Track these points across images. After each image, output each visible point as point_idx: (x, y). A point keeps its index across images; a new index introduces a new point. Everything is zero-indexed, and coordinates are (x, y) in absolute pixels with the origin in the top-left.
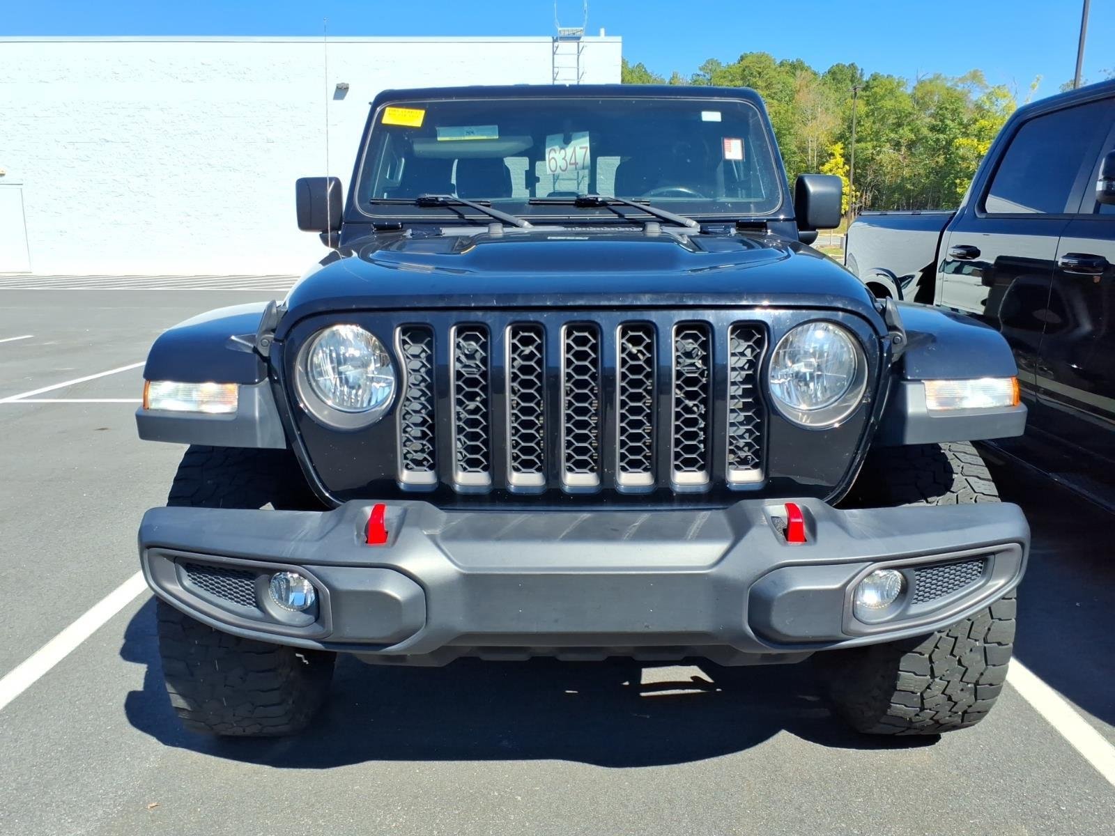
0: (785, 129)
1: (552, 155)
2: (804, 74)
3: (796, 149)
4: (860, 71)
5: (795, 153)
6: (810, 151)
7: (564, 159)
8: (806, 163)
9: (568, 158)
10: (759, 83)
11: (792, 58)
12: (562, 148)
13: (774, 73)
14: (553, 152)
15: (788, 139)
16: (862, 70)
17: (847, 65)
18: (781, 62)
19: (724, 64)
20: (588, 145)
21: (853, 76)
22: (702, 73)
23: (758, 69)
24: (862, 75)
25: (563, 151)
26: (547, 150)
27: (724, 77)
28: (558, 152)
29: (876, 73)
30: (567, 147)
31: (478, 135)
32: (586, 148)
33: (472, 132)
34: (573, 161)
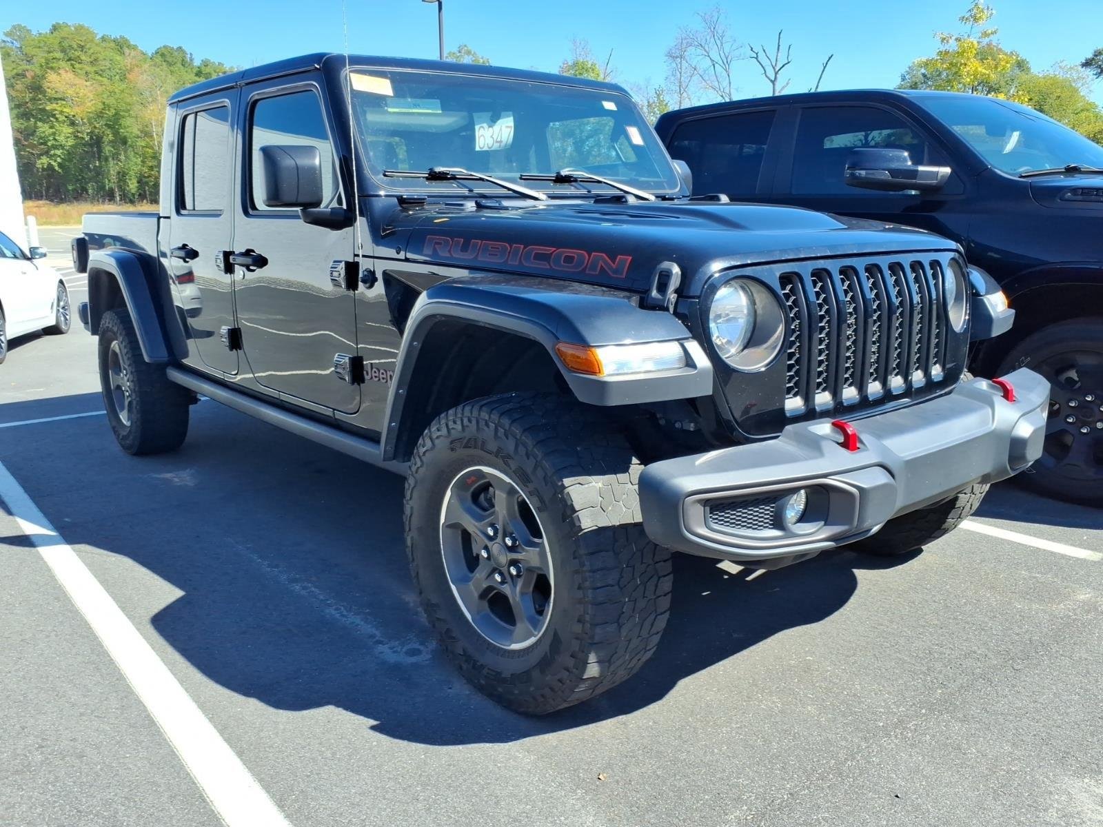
0: (123, 111)
1: (482, 131)
2: (133, 53)
3: (139, 133)
4: (189, 56)
5: (138, 137)
6: (155, 136)
7: (492, 137)
8: (153, 148)
9: (495, 137)
10: (83, 58)
11: (115, 34)
12: (490, 126)
13: (99, 49)
14: (482, 129)
15: (127, 122)
16: (191, 54)
17: (175, 48)
18: (103, 37)
19: (34, 33)
20: (512, 124)
21: (183, 60)
22: (8, 39)
23: (80, 42)
24: (192, 60)
25: (490, 129)
26: (477, 127)
27: (39, 47)
28: (486, 129)
29: (206, 59)
30: (494, 125)
31: (423, 108)
32: (511, 127)
33: (419, 106)
34: (499, 140)
